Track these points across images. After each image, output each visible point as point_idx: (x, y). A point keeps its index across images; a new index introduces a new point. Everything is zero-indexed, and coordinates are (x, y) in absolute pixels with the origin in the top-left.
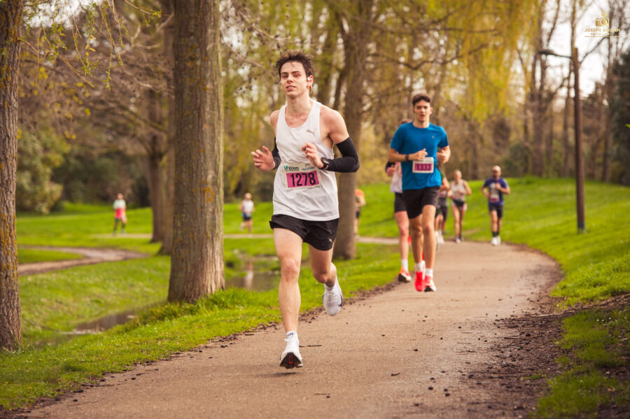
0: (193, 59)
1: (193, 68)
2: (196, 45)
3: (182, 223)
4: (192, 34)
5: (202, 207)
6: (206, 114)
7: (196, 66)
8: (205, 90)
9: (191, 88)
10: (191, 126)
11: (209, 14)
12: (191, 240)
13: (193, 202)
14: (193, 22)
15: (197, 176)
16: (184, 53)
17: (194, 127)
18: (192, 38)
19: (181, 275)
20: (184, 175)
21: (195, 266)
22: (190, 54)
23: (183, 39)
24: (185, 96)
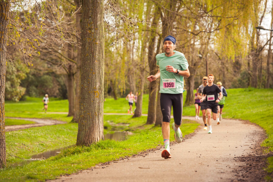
0: (90, 29)
1: (90, 34)
2: (92, 22)
3: (84, 108)
4: (90, 17)
5: (94, 100)
6: (96, 55)
7: (92, 32)
8: (96, 44)
9: (89, 43)
10: (89, 61)
11: (99, 7)
12: (88, 116)
13: (89, 97)
14: (91, 11)
15: (91, 85)
16: (86, 27)
17: (90, 62)
18: (90, 19)
19: (83, 133)
20: (85, 85)
21: (90, 128)
22: (89, 27)
23: (86, 19)
24: (86, 47)
